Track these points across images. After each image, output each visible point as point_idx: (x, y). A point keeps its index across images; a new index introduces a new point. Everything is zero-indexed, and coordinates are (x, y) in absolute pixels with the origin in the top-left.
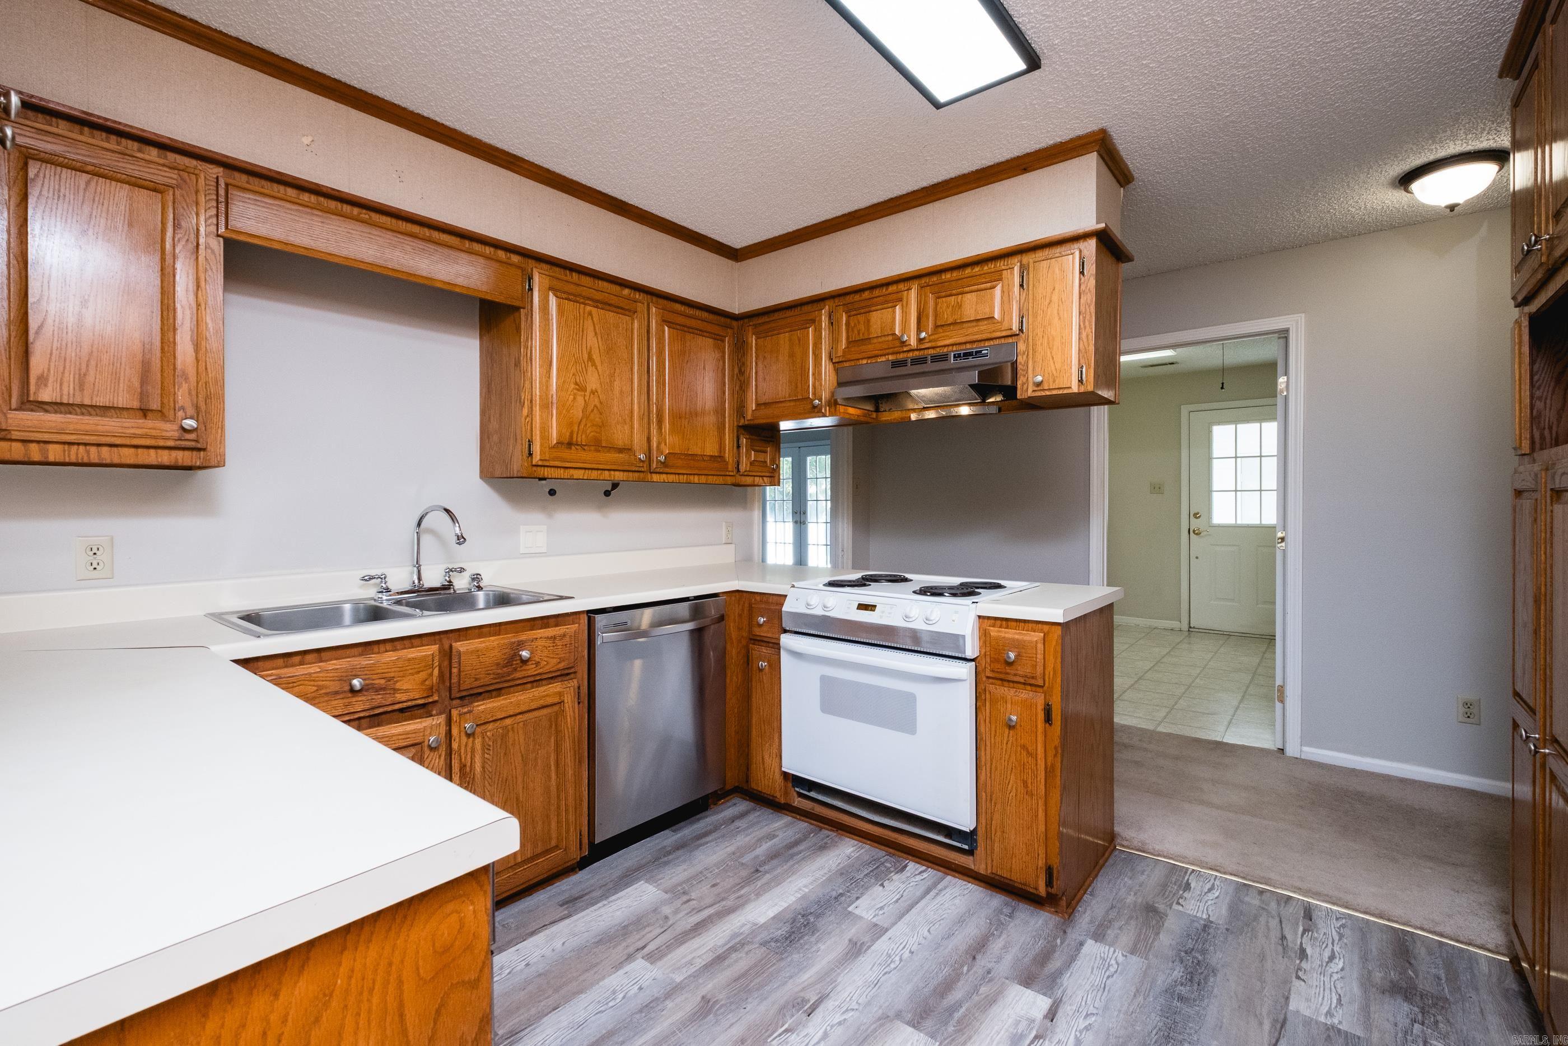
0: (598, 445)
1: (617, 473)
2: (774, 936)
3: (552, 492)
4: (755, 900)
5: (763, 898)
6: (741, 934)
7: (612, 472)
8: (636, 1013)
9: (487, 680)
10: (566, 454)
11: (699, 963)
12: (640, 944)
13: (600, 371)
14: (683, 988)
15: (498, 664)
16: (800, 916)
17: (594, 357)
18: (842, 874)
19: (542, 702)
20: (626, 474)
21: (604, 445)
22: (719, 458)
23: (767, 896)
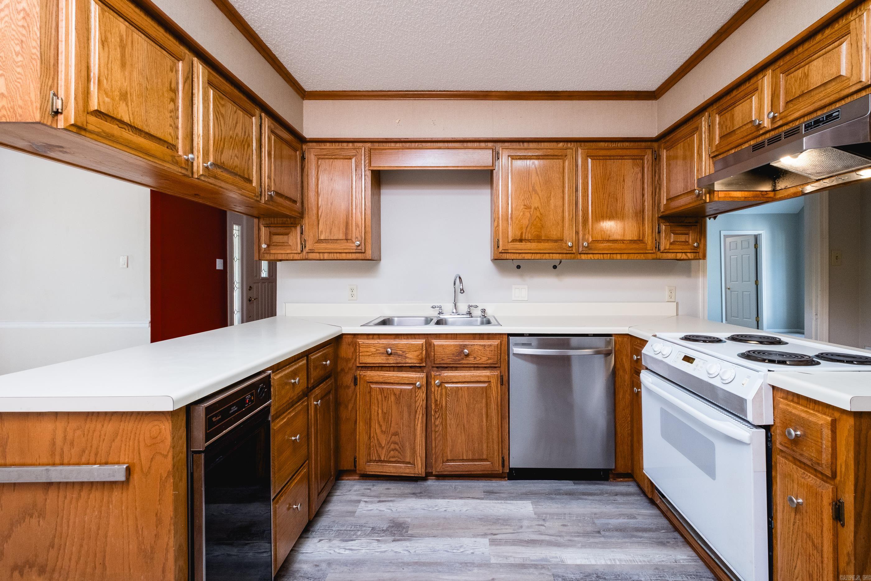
0: (538, 239)
1: (554, 255)
2: (566, 575)
3: (519, 267)
4: (579, 548)
5: (584, 550)
6: (549, 561)
7: (551, 255)
8: (459, 563)
9: (448, 361)
10: (518, 245)
11: (511, 561)
12: (495, 532)
13: (540, 196)
14: (489, 567)
15: (453, 354)
16: (595, 576)
17: (536, 188)
18: (657, 569)
19: (477, 379)
20: (560, 255)
21: (543, 238)
22: (640, 241)
23: (588, 550)
